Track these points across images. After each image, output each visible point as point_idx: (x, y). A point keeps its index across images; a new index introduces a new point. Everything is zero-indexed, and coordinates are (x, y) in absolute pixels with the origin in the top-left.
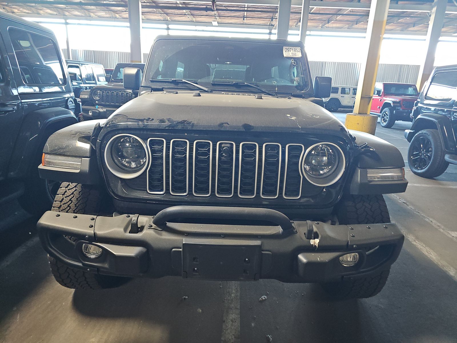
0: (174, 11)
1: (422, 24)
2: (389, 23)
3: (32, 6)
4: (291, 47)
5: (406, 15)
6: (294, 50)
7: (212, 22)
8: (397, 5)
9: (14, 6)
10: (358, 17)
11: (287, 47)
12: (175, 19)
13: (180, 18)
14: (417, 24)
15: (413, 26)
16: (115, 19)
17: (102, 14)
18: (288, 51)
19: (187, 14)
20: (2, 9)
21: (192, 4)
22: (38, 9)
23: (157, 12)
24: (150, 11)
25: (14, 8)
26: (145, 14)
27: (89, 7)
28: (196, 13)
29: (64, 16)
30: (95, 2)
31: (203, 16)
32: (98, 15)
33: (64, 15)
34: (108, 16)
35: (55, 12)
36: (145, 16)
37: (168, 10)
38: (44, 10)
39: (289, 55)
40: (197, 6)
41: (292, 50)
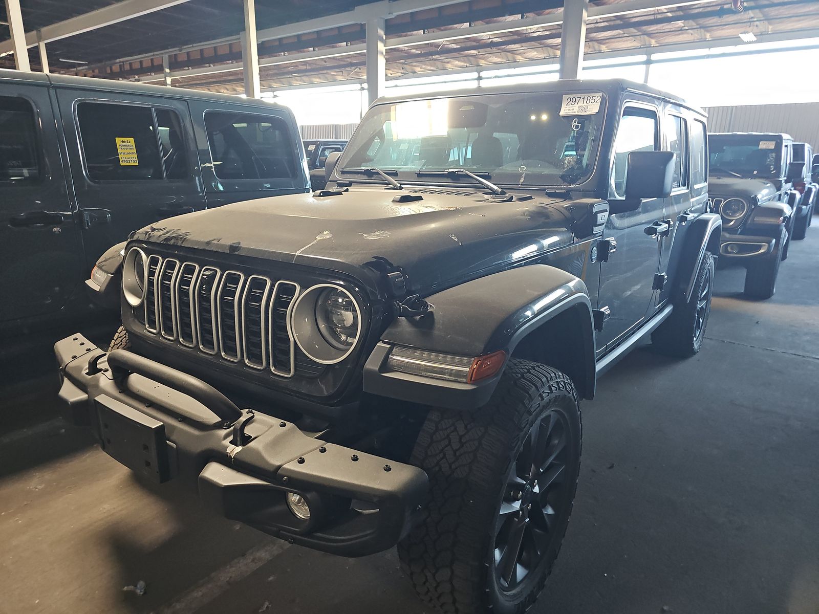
0: (663, 27)
3: (436, 60)
4: (579, 95)
6: (586, 100)
7: (740, 35)
9: (415, 64)
11: (571, 96)
12: (666, 41)
13: (677, 37)
16: (554, 59)
17: (534, 54)
18: (573, 103)
19: (686, 28)
20: (400, 69)
21: (696, 6)
22: (444, 62)
23: (626, 35)
24: (614, 36)
25: (415, 66)
26: (607, 41)
27: (513, 46)
28: (710, 22)
29: (478, 67)
30: (519, 37)
31: (727, 26)
32: (530, 56)
33: (478, 65)
34: (543, 56)
35: (465, 62)
36: (607, 45)
37: (650, 28)
38: (453, 63)
39: (573, 111)
40: (709, 9)
41: (582, 100)
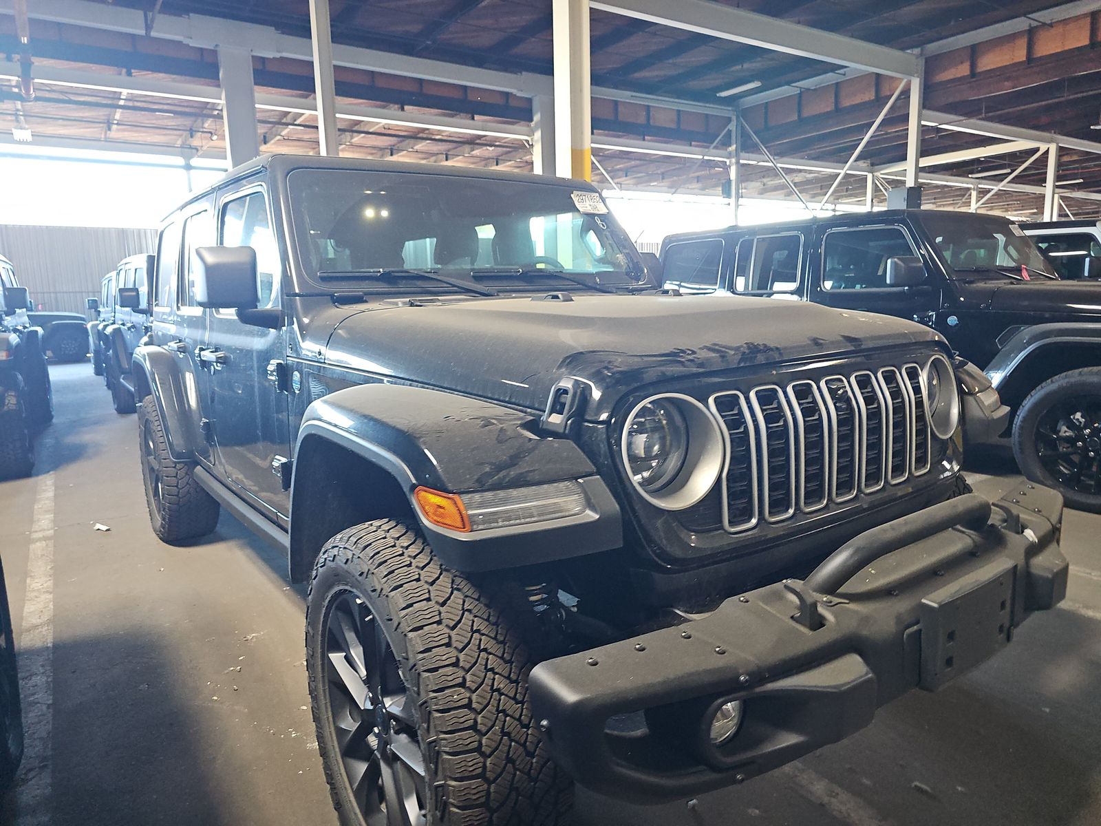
1: (510, 161)
2: (454, 155)
4: (585, 193)
5: (485, 142)
7: (14, 132)
8: (471, 122)
10: (393, 140)
11: (579, 193)
14: (502, 160)
15: (495, 163)
18: (582, 201)
39: (588, 209)
41: (586, 198)
